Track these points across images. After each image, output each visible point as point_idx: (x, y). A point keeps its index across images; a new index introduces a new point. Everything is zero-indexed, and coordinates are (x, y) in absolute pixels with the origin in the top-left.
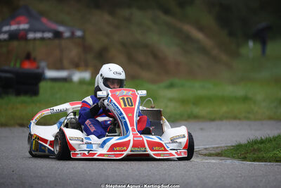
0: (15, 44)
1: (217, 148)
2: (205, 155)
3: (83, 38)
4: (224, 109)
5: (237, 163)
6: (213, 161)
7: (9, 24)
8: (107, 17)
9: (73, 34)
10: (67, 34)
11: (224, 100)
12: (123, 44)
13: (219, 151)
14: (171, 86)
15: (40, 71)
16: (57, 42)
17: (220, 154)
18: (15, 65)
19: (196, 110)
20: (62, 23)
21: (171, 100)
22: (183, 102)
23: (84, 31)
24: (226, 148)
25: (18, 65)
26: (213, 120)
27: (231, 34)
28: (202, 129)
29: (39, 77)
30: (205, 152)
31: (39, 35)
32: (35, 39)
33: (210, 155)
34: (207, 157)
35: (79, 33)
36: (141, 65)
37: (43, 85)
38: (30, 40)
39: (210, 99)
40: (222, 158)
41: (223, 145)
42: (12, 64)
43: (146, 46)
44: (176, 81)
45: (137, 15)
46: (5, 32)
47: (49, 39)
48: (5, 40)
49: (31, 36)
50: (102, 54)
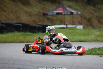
7: (56, 11)
8: (93, 8)
9: (77, 13)
10: (75, 13)
12: (97, 17)
20: (74, 9)
23: (81, 12)
32: (65, 15)
35: (79, 13)
47: (69, 15)
48: (55, 15)
49: (63, 14)
50: (89, 20)
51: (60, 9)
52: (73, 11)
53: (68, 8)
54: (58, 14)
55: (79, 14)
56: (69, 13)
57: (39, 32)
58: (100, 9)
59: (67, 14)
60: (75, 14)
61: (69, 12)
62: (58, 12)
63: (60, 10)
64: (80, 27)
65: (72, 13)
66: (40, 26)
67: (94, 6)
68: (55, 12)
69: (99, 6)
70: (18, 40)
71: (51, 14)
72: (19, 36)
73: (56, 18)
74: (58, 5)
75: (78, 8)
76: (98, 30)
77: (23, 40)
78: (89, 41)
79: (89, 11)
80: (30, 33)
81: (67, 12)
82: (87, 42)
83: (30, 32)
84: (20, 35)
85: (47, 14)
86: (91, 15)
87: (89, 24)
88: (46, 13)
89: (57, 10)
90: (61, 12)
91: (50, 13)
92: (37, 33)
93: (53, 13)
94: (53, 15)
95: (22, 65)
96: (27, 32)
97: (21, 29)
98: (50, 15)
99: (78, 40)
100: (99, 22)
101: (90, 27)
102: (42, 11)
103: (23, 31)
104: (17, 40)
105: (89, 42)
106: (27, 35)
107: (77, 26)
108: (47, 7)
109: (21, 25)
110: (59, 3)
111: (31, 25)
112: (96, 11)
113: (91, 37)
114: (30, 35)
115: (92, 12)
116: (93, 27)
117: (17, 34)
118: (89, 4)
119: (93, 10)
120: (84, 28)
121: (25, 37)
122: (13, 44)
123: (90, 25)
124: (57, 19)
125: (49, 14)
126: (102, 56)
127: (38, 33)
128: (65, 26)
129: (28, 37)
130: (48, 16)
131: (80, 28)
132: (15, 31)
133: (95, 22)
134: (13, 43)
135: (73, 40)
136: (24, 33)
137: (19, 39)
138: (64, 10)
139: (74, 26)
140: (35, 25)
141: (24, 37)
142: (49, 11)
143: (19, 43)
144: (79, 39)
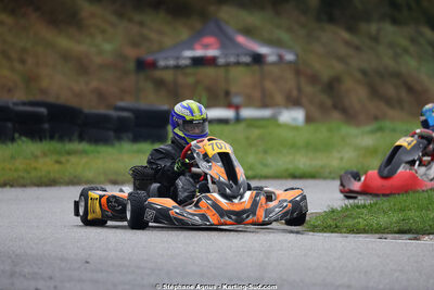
3: (295, 63)
7: (191, 49)
8: (346, 35)
9: (281, 57)
10: (272, 58)
12: (364, 73)
23: (296, 54)
31: (232, 59)
32: (227, 65)
35: (289, 57)
36: (388, 102)
38: (222, 65)
43: (397, 75)
47: (247, 65)
48: (186, 66)
49: (221, 61)
51: (209, 40)
52: (263, 50)
53: (241, 39)
54: (198, 62)
55: (290, 63)
56: (247, 59)
57: (119, 139)
58: (375, 39)
59: (238, 64)
60: (273, 64)
61: (246, 55)
62: (199, 53)
63: (206, 47)
64: (293, 116)
65: (258, 59)
66: (125, 114)
67: (351, 29)
68: (189, 53)
69: (373, 28)
70: (33, 174)
71: (172, 62)
72: (36, 157)
73: (191, 80)
74: (198, 25)
75: (285, 36)
76: (368, 128)
77: (52, 175)
78: (330, 173)
79: (331, 49)
80: (84, 146)
81: (238, 55)
82: (325, 178)
83: (81, 139)
84: (38, 153)
85: (153, 65)
86: (339, 67)
87: (329, 102)
88: (150, 58)
89: (197, 46)
90: (211, 53)
91: (166, 58)
92: (112, 145)
93: (178, 58)
94: (177, 67)
95: (51, 278)
96: (70, 140)
97: (46, 126)
98: (167, 68)
99: (287, 170)
100: (374, 93)
101: (336, 115)
102: (132, 53)
103: (52, 138)
104: (29, 173)
106: (69, 153)
107: (280, 113)
108: (153, 36)
109: (43, 110)
110: (204, 16)
111: (86, 110)
112: (357, 48)
113: (342, 159)
114: (84, 152)
115: (343, 50)
117: (27, 148)
118: (331, 20)
119: (347, 43)
120: (309, 119)
121: (63, 159)
122: (13, 189)
123: (335, 106)
124: (197, 83)
125: (162, 63)
126: (385, 236)
127: (117, 144)
128: (228, 113)
129: (73, 159)
130: (158, 74)
131: (295, 119)
132: (19, 138)
133: (357, 94)
134: (12, 186)
135: (265, 171)
136: (55, 145)
137: (35, 169)
138: (222, 46)
139: (266, 113)
140: (102, 111)
141: (58, 162)
142: (161, 49)
143: (36, 189)
144: (290, 167)
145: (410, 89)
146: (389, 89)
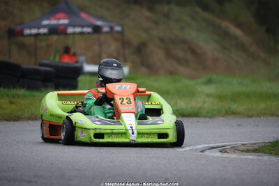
0: (55, 38)
1: (255, 144)
2: (243, 151)
3: (121, 33)
4: (262, 105)
5: (274, 159)
6: (251, 157)
8: (147, 13)
9: (112, 28)
10: (106, 29)
11: (263, 96)
12: (162, 40)
13: (256, 147)
14: (209, 82)
15: (79, 65)
16: (96, 36)
17: (258, 150)
18: (54, 59)
19: (234, 107)
20: (101, 18)
21: (208, 95)
22: (221, 98)
23: (122, 26)
24: (263, 145)
25: (57, 59)
26: (250, 116)
27: (268, 31)
28: (239, 125)
29: (78, 71)
30: (243, 148)
31: (78, 30)
32: (74, 34)
33: (248, 151)
34: (244, 153)
36: (179, 61)
37: (81, 79)
38: (70, 34)
39: (247, 96)
40: (259, 154)
41: (260, 141)
42: (51, 58)
43: (184, 42)
44: (214, 77)
45: (176, 10)
46: (45, 26)
47: (89, 33)
48: (45, 34)
50: (140, 49)
54: (54, 31)
56: (89, 30)
59: (82, 33)
60: (106, 33)
65: (97, 29)
67: (150, 9)
69: (165, 8)
71: (34, 31)
79: (139, 22)
81: (82, 27)
86: (144, 36)
91: (30, 28)
94: (37, 35)
98: (31, 35)
101: (143, 70)
105: (210, 117)
112: (156, 23)
115: (146, 24)
116: (152, 70)
119: (148, 19)
123: (143, 64)
124: (48, 46)
125: (27, 32)
133: (157, 55)
145: (194, 52)
146: (179, 52)
